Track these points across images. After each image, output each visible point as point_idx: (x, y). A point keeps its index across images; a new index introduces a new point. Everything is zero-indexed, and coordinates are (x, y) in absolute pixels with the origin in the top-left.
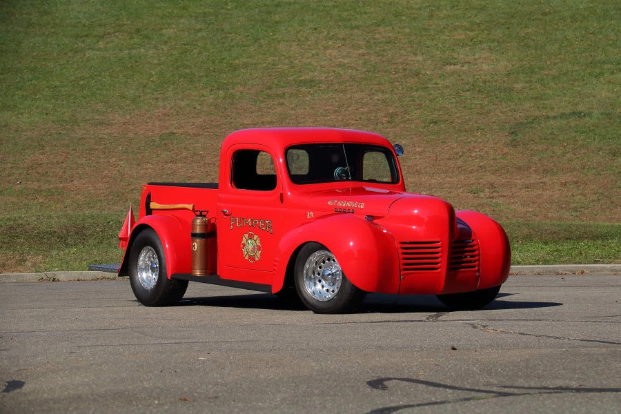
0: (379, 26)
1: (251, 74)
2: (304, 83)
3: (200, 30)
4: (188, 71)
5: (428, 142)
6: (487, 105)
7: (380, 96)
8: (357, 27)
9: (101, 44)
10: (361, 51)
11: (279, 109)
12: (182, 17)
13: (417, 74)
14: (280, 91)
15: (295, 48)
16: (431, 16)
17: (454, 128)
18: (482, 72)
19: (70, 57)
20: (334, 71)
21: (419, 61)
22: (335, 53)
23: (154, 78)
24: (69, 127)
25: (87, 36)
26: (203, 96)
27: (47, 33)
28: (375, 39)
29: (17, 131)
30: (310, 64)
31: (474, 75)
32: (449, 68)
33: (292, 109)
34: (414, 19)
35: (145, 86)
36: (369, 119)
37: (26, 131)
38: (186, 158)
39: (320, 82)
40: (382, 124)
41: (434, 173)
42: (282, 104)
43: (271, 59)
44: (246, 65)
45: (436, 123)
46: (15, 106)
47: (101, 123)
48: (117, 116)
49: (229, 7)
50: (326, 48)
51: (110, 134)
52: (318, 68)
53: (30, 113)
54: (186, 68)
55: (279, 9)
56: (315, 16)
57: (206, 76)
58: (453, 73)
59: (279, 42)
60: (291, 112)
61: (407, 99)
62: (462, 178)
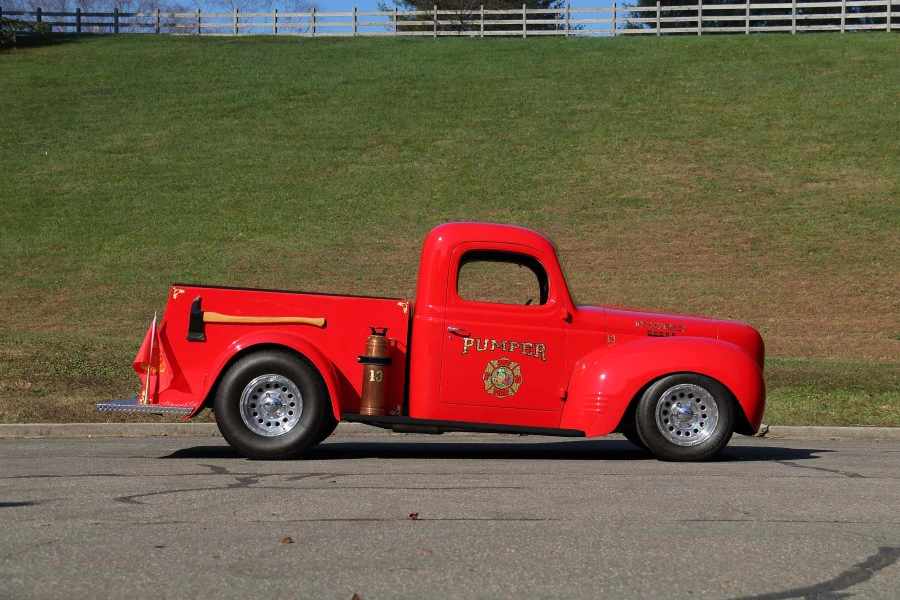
0: (705, 136)
1: (557, 192)
2: (628, 202)
3: (483, 141)
4: (477, 188)
5: (813, 274)
6: (877, 230)
7: (730, 218)
8: (679, 138)
9: (365, 157)
10: (690, 166)
11: (604, 233)
12: (457, 126)
13: (772, 193)
14: (599, 212)
15: (604, 160)
16: (769, 126)
17: (842, 257)
18: (856, 191)
19: (330, 172)
20: (662, 189)
21: (768, 177)
22: (657, 167)
23: (437, 196)
24: (346, 252)
25: (346, 148)
26: (503, 216)
27: (298, 145)
28: (704, 151)
29: (285, 257)
30: (628, 180)
31: (848, 195)
32: (811, 186)
33: (621, 233)
34: (749, 129)
35: (428, 206)
36: (725, 246)
37: (295, 256)
38: (501, 290)
39: (647, 201)
40: (744, 251)
41: (834, 313)
42: (606, 227)
43: (578, 174)
44: (549, 182)
45: (815, 251)
46: (276, 228)
47: (385, 248)
48: (402, 239)
49: (512, 116)
50: (645, 162)
51: (398, 260)
52: (641, 185)
53: (295, 236)
54: (474, 184)
55: (576, 118)
56: (622, 125)
57: (503, 194)
58: (818, 192)
59: (584, 155)
60: (622, 236)
61: (768, 222)
62: (875, 319)
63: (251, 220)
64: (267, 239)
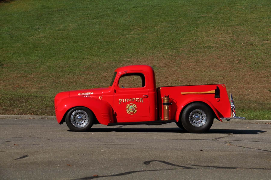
0: (238, 25)
1: (186, 44)
2: (206, 47)
3: (169, 27)
4: (163, 42)
5: (253, 71)
7: (236, 53)
8: (229, 26)
9: (132, 32)
10: (230, 35)
11: (196, 57)
12: (163, 22)
13: (252, 44)
14: (197, 50)
15: (204, 34)
16: (260, 22)
17: (265, 65)
19: (120, 37)
20: (219, 43)
21: (253, 39)
22: (220, 36)
23: (150, 45)
24: (117, 63)
25: (127, 29)
26: (167, 52)
27: (114, 28)
28: (236, 30)
29: (99, 64)
30: (209, 40)
32: (265, 42)
33: (201, 57)
34: (253, 22)
35: (146, 48)
37: (102, 64)
38: (158, 75)
39: (213, 47)
40: (236, 63)
41: (255, 83)
42: (197, 55)
43: (194, 38)
44: (185, 40)
45: (257, 63)
46: (99, 55)
47: (129, 62)
48: (135, 59)
49: (181, 18)
50: (216, 34)
52: (213, 41)
53: (104, 58)
55: (200, 19)
56: (213, 22)
57: (169, 44)
58: (266, 44)
59: (198, 32)
60: (200, 58)
61: (247, 54)
62: (266, 85)
63: (93, 52)
64: (96, 59)
